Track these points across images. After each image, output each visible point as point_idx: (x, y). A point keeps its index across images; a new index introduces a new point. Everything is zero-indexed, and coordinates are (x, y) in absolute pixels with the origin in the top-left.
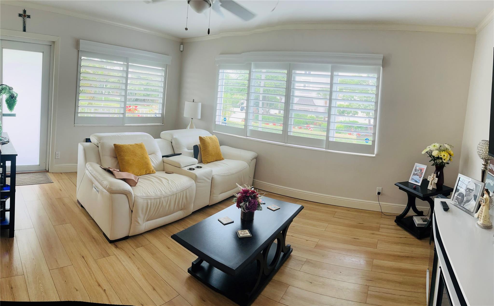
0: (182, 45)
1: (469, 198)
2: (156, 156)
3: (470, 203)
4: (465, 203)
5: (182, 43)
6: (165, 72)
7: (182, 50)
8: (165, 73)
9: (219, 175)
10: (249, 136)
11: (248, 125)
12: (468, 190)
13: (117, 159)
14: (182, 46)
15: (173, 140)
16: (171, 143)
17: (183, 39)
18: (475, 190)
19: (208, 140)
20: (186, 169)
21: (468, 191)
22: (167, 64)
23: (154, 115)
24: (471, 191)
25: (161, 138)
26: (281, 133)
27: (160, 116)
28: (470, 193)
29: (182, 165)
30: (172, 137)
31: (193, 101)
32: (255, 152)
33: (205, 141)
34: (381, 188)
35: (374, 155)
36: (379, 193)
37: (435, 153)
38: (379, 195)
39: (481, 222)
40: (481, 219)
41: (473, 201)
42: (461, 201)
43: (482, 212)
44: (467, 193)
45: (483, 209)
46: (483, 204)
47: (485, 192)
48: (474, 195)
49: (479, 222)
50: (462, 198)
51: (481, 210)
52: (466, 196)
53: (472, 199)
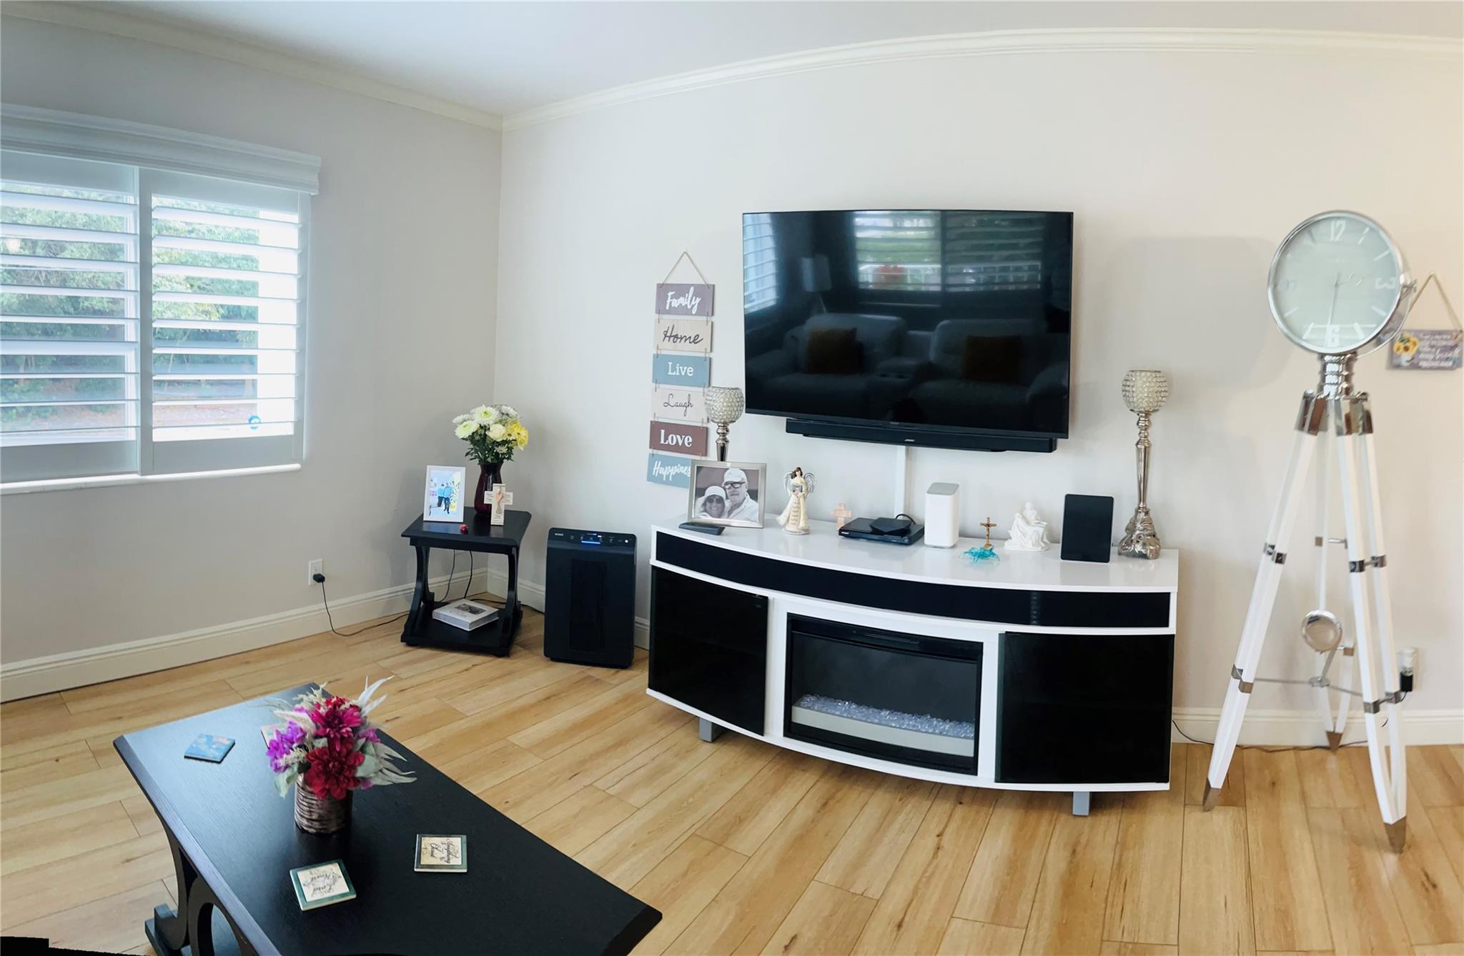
1: (738, 499)
3: (743, 506)
4: (729, 511)
12: (729, 485)
18: (746, 481)
21: (729, 488)
24: (737, 486)
28: (737, 489)
34: (321, 560)
35: (296, 466)
36: (319, 578)
37: (496, 433)
38: (321, 583)
39: (802, 524)
40: (798, 521)
41: (749, 502)
42: (720, 510)
43: (799, 508)
44: (728, 491)
45: (799, 503)
46: (800, 494)
47: (798, 473)
48: (748, 492)
49: (790, 527)
50: (719, 505)
51: (795, 505)
52: (727, 498)
53: (745, 499)
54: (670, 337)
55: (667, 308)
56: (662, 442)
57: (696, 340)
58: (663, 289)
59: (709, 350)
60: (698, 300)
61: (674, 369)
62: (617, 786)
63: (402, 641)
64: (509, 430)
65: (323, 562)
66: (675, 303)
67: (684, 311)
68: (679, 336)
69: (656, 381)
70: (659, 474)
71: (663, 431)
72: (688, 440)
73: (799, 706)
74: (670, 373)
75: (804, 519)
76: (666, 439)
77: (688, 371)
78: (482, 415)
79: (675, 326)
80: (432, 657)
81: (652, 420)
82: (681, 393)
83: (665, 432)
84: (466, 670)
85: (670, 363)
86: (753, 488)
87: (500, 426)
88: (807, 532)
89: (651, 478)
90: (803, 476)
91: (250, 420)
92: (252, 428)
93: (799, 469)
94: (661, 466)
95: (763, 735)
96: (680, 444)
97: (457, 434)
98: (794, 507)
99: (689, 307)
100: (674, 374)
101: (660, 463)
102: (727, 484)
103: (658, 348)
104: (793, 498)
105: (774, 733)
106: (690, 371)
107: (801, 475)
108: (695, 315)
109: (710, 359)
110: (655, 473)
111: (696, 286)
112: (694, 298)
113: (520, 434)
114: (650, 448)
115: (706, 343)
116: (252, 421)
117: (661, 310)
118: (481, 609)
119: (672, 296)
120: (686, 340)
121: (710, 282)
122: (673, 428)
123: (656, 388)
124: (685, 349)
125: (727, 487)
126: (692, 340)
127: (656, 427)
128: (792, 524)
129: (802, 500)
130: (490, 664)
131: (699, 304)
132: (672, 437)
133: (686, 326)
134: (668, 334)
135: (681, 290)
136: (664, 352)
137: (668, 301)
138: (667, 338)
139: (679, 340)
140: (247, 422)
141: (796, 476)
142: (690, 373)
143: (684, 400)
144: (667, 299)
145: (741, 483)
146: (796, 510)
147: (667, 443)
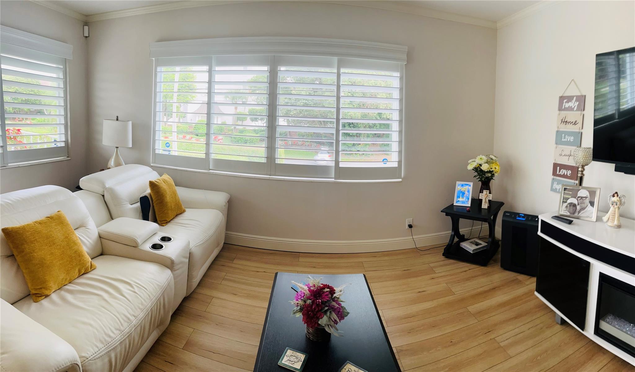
0: (85, 26)
1: (583, 206)
2: (87, 229)
3: (586, 210)
4: (579, 211)
5: (86, 24)
6: (63, 71)
7: (86, 34)
8: (63, 73)
9: (197, 246)
10: (211, 169)
11: (210, 152)
12: (580, 198)
13: (16, 260)
14: (86, 28)
15: (105, 191)
16: (102, 197)
17: (87, 16)
18: (589, 196)
19: (164, 186)
20: (147, 247)
21: (580, 200)
22: (65, 59)
23: (53, 144)
24: (584, 199)
25: (81, 189)
26: (264, 160)
27: (63, 144)
28: (584, 201)
29: (139, 241)
30: (104, 187)
31: (117, 120)
32: (226, 193)
33: (159, 187)
34: (412, 219)
35: (400, 180)
36: (410, 226)
37: (485, 167)
38: (410, 228)
39: (616, 223)
40: (614, 220)
41: (589, 207)
42: (574, 211)
43: (615, 213)
44: (579, 201)
45: (615, 211)
46: (616, 206)
47: (615, 195)
48: (589, 202)
49: (610, 224)
50: (574, 208)
51: (613, 212)
52: (578, 204)
53: (587, 206)
54: (564, 122)
55: (563, 108)
56: (558, 173)
57: (575, 123)
58: (562, 98)
59: (581, 128)
60: (577, 103)
61: (565, 138)
62: (506, 342)
63: (443, 255)
64: (491, 166)
65: (413, 219)
66: (567, 105)
67: (570, 109)
68: (568, 122)
69: (556, 144)
70: (555, 188)
71: (558, 168)
72: (569, 172)
73: (604, 320)
74: (563, 140)
75: (617, 220)
76: (559, 172)
77: (571, 139)
78: (480, 160)
79: (566, 117)
80: (454, 263)
81: (554, 162)
82: (568, 149)
83: (559, 168)
84: (465, 271)
85: (563, 135)
86: (592, 200)
87: (487, 164)
88: (619, 227)
89: (552, 190)
90: (619, 196)
91: (383, 160)
92: (384, 163)
93: (616, 193)
94: (557, 184)
95: (583, 331)
96: (566, 174)
97: (468, 168)
98: (612, 213)
99: (573, 107)
100: (565, 140)
101: (556, 183)
102: (579, 197)
103: (558, 128)
104: (612, 209)
105: (589, 332)
106: (572, 139)
107: (618, 196)
108: (576, 111)
109: (582, 133)
110: (554, 188)
111: (577, 96)
112: (575, 103)
113: (496, 168)
114: (553, 175)
115: (580, 125)
116: (384, 161)
117: (560, 109)
118: (481, 243)
119: (566, 102)
120: (571, 123)
121: (584, 94)
122: (563, 167)
123: (556, 147)
124: (570, 128)
125: (579, 199)
126: (574, 123)
127: (555, 165)
128: (610, 222)
129: (617, 210)
130: (478, 269)
131: (578, 105)
132: (562, 171)
133: (572, 116)
134: (563, 121)
135: (570, 99)
136: (561, 130)
137: (564, 105)
138: (562, 123)
139: (568, 123)
140: (382, 161)
141: (614, 196)
142: (572, 140)
143: (568, 153)
144: (563, 104)
145: (586, 197)
146: (613, 215)
147: (560, 173)
